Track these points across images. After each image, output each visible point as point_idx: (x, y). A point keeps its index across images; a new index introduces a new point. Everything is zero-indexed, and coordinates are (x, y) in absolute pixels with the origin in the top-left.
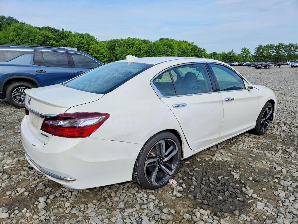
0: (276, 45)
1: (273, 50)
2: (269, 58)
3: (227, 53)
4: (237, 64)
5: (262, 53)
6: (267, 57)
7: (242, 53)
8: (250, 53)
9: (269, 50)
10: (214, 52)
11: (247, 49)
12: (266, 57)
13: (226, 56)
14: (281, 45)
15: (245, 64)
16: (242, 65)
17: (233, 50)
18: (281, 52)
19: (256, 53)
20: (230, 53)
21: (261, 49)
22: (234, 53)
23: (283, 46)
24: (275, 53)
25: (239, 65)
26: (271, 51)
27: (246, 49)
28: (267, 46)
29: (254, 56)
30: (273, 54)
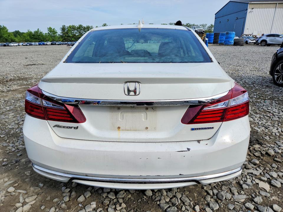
0: (77, 27)
1: (76, 31)
2: (75, 38)
3: (33, 32)
4: (49, 43)
5: (67, 33)
6: (73, 37)
7: (49, 32)
8: (56, 33)
9: (72, 31)
10: (16, 31)
11: (53, 29)
12: (71, 37)
13: (34, 35)
14: (81, 26)
15: (57, 43)
16: (55, 44)
17: (38, 29)
18: (83, 33)
19: (62, 33)
20: (36, 32)
21: (65, 29)
22: (41, 32)
23: (82, 27)
24: (78, 33)
25: (52, 44)
26: (75, 31)
27: (51, 28)
28: (70, 27)
29: (62, 36)
30: (77, 35)
